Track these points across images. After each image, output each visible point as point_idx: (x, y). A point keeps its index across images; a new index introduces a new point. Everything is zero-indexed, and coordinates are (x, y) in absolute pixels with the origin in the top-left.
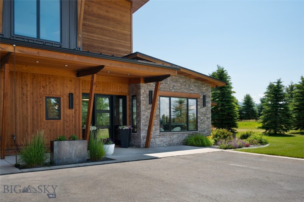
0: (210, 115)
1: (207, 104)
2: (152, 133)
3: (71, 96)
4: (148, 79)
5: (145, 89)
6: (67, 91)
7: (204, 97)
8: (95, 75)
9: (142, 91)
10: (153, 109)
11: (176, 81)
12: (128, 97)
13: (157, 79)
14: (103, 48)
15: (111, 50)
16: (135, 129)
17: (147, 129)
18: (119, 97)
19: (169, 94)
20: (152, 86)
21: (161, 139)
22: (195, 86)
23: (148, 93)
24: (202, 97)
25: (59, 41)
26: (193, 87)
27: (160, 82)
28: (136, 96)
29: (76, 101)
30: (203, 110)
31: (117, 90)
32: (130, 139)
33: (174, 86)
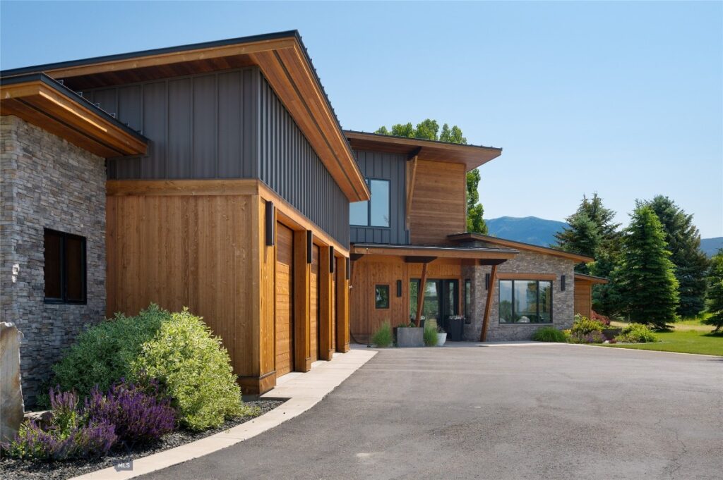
0: (572, 303)
1: (566, 287)
2: (488, 324)
3: (399, 283)
4: (484, 262)
5: (480, 272)
6: (395, 278)
7: (563, 278)
8: (427, 264)
9: (477, 274)
10: (489, 296)
11: (522, 260)
12: (460, 280)
13: (495, 263)
14: (431, 225)
15: (440, 225)
16: (468, 319)
17: (482, 319)
18: (449, 281)
19: (511, 276)
20: (489, 269)
21: (500, 331)
22: (549, 264)
23: (484, 276)
24: (559, 278)
25: (387, 225)
26: (545, 266)
27: (497, 266)
28: (470, 279)
29: (404, 288)
30: (562, 295)
31: (446, 273)
32: (462, 333)
33: (518, 266)
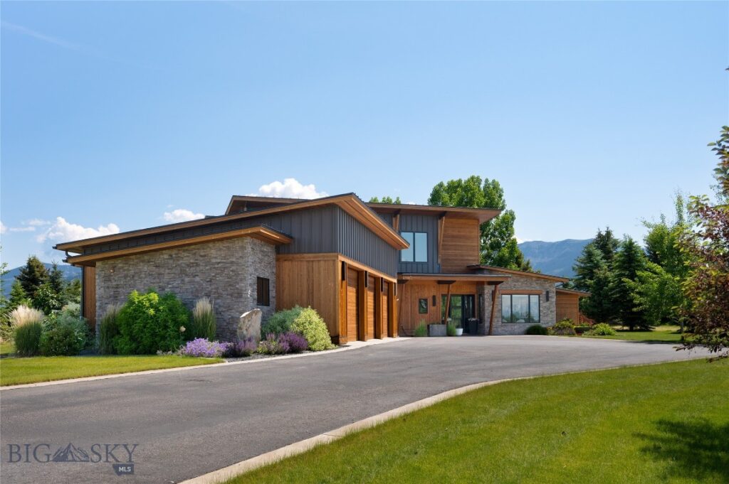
0: (554, 309)
1: (550, 299)
2: (494, 324)
3: (434, 297)
4: (490, 283)
5: (488, 290)
6: (432, 294)
7: (548, 293)
8: (451, 285)
9: (486, 291)
10: (493, 305)
11: (518, 281)
12: (476, 295)
13: (496, 283)
14: (456, 260)
15: (462, 260)
16: (481, 320)
17: (489, 320)
18: (468, 296)
19: (511, 292)
20: (493, 287)
21: (503, 328)
22: (537, 283)
23: (491, 292)
24: (544, 293)
25: (426, 261)
26: (534, 284)
27: (499, 286)
28: (481, 295)
29: (437, 300)
30: (547, 304)
31: (466, 290)
32: (477, 329)
33: (515, 285)
